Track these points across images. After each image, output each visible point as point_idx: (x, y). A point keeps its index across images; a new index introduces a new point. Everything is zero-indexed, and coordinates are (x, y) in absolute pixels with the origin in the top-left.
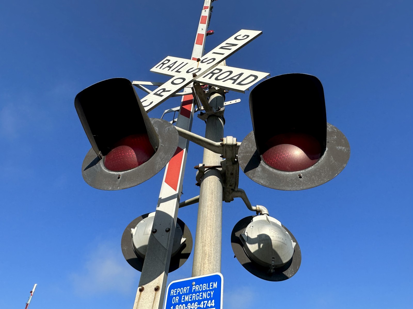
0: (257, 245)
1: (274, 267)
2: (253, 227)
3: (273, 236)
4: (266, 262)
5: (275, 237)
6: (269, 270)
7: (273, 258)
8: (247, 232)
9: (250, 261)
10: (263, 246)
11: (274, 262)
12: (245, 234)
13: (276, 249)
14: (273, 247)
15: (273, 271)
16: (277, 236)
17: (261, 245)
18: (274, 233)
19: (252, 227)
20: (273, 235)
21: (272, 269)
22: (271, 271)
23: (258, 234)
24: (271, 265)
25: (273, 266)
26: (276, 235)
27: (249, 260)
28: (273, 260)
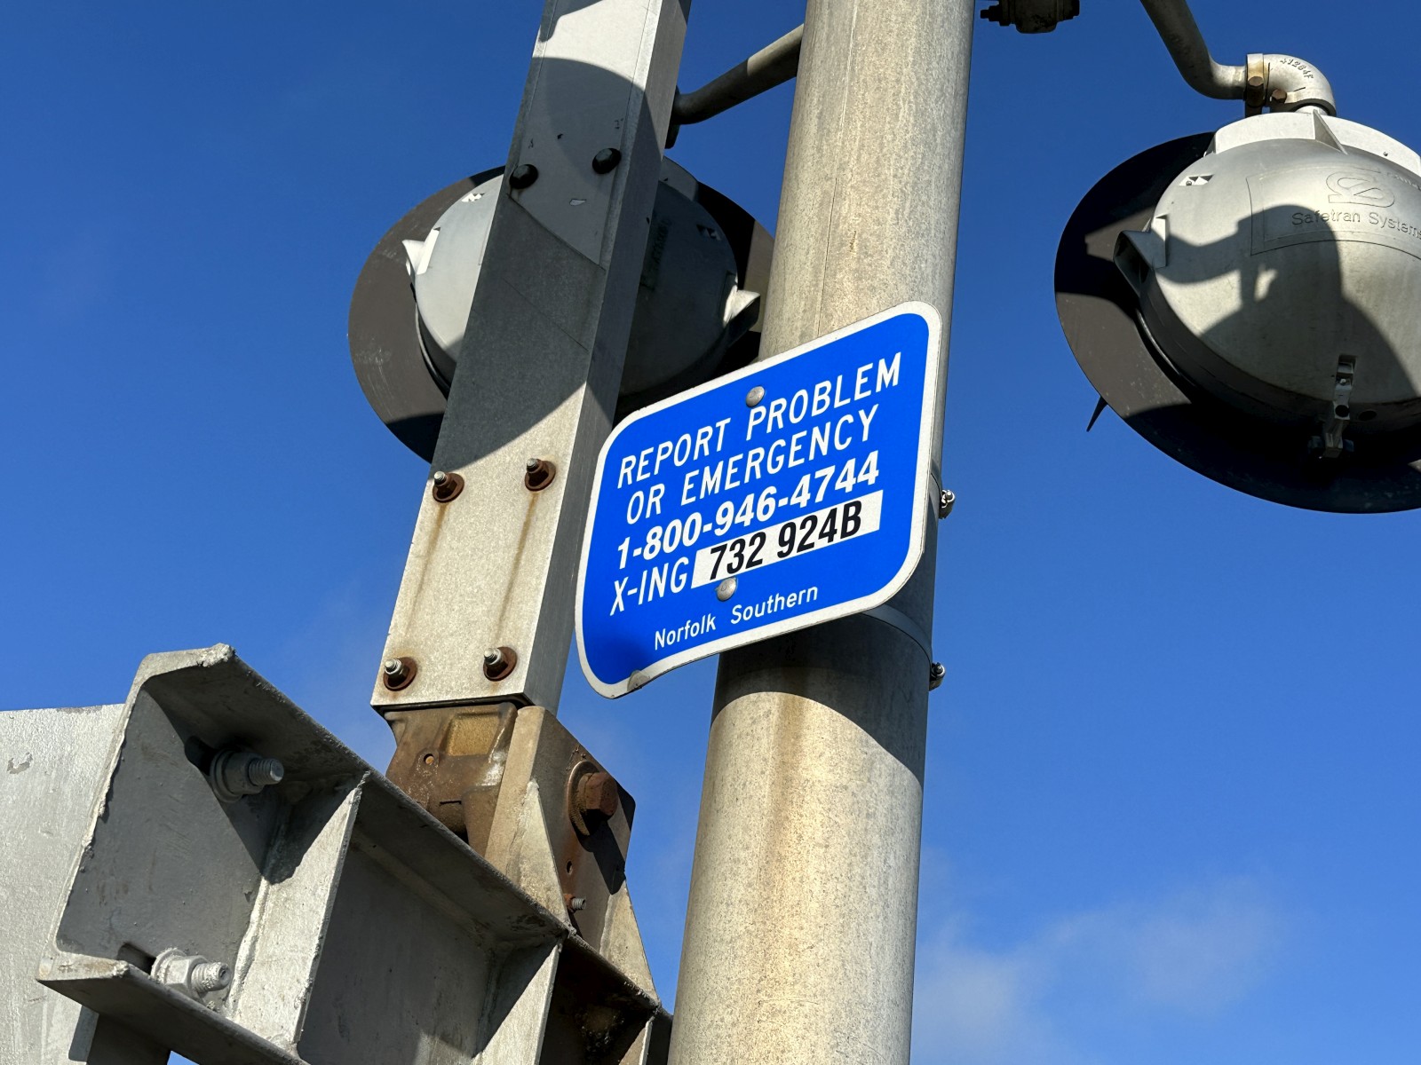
0: (1232, 281)
1: (1348, 418)
2: (1208, 178)
3: (1348, 218)
4: (1294, 388)
5: (1365, 219)
6: (1316, 438)
7: (1345, 361)
8: (1164, 217)
9: (1178, 397)
10: (1273, 286)
11: (1349, 387)
12: (1150, 230)
13: (1365, 301)
14: (1350, 286)
15: (1341, 446)
16: (1384, 213)
17: (1264, 282)
18: (1358, 199)
19: (1200, 182)
20: (1351, 209)
21: (1332, 431)
22: (1330, 444)
23: (1246, 212)
24: (1329, 403)
25: (1342, 410)
26: (1371, 209)
27: (1179, 392)
28: (1339, 377)
